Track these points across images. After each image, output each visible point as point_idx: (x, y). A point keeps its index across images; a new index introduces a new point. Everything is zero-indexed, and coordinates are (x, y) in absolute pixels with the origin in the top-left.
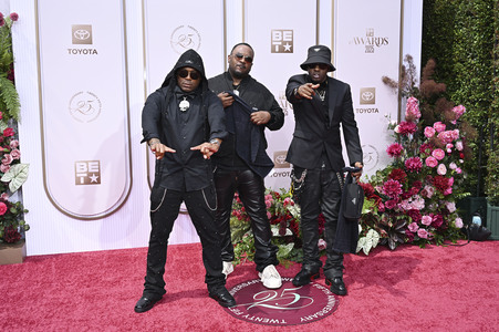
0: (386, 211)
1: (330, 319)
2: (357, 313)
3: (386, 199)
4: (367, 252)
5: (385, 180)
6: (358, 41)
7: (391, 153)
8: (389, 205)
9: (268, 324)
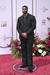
0: (48, 47)
1: (36, 71)
2: (42, 70)
3: (48, 44)
4: (43, 56)
5: (47, 40)
6: (41, 9)
7: (49, 34)
8: (48, 45)
9: (22, 73)
